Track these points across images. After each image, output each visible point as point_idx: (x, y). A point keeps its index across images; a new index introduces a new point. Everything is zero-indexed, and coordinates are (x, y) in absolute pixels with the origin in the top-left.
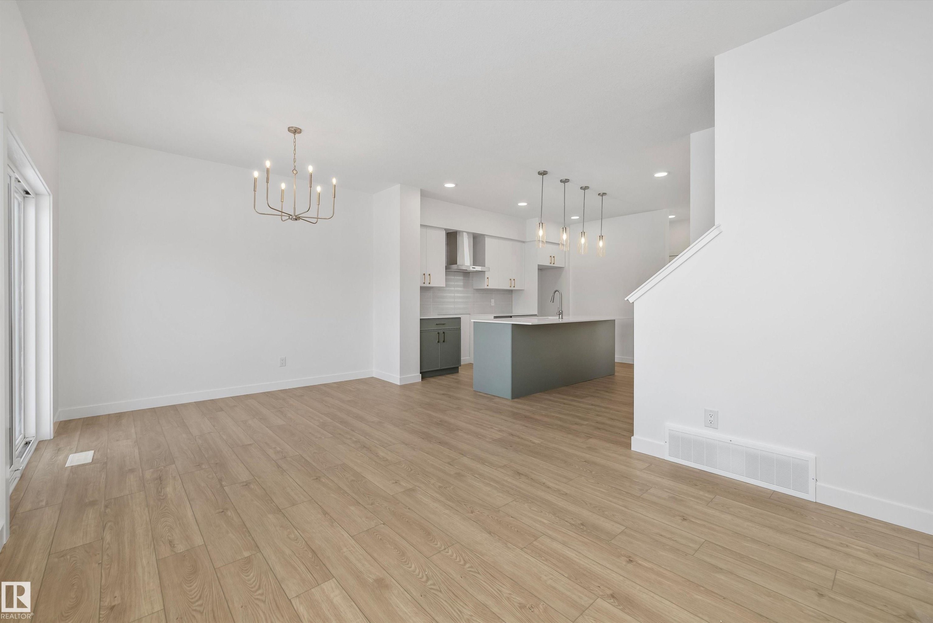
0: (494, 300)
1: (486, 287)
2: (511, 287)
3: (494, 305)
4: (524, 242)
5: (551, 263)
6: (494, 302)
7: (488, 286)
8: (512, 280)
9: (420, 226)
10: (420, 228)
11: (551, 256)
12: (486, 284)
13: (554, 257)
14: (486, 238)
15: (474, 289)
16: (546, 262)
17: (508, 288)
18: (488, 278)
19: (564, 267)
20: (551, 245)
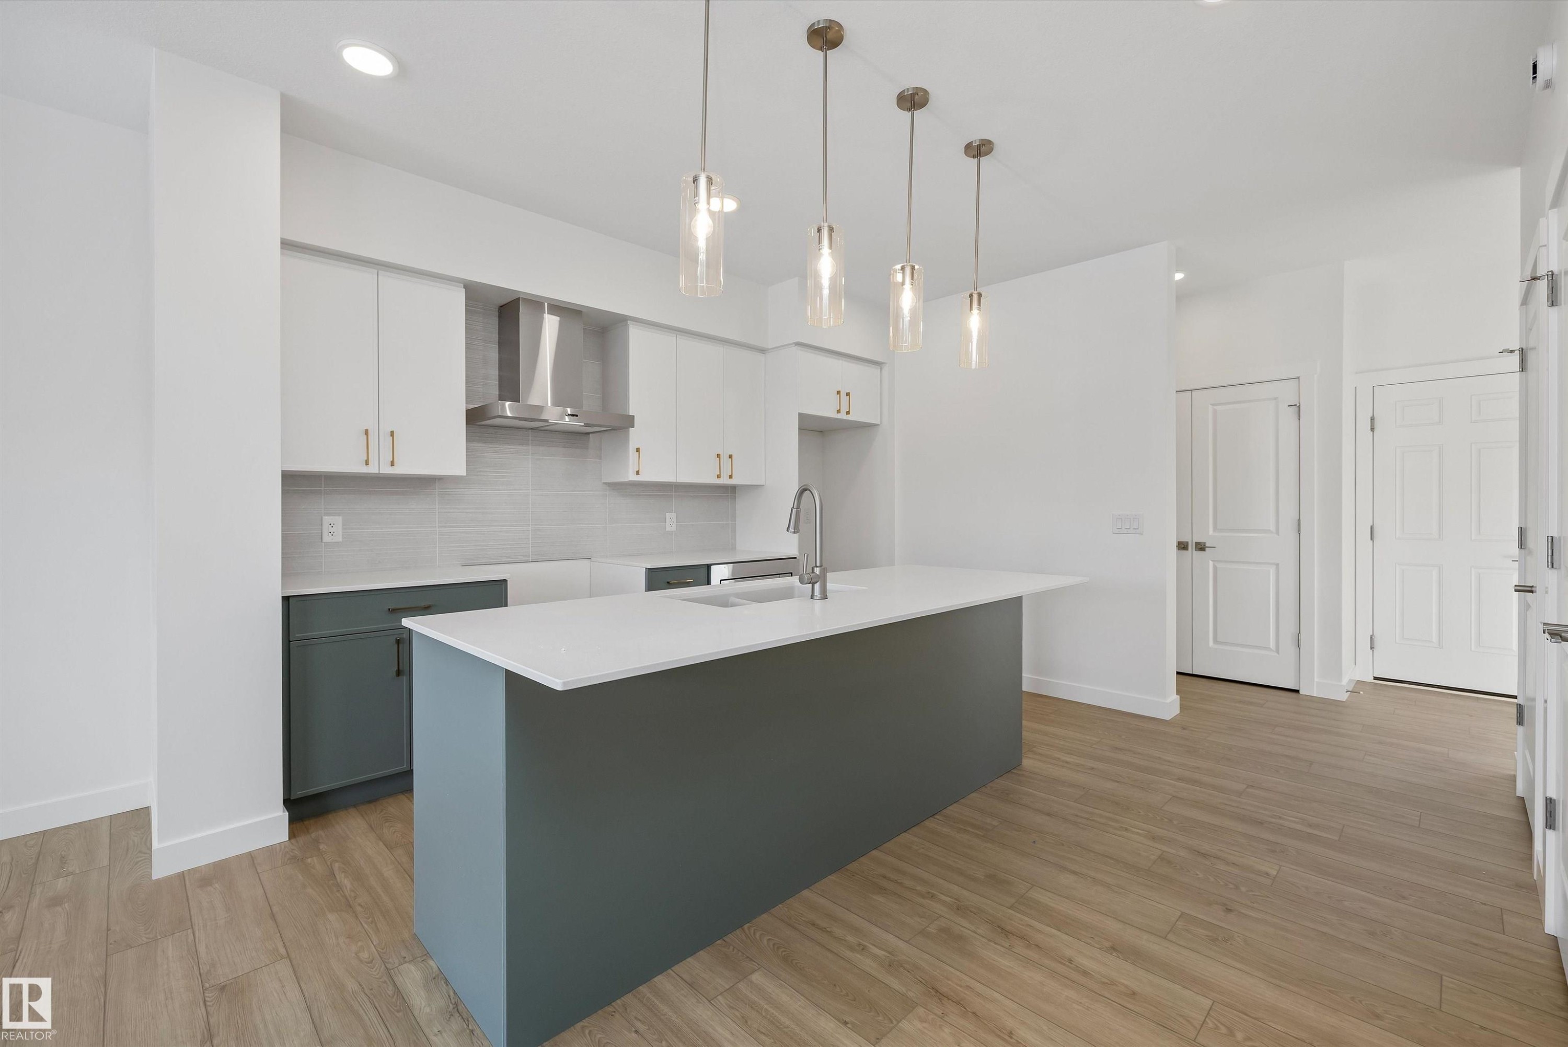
0: (674, 515)
1: (632, 477)
2: (719, 476)
3: (674, 528)
4: (763, 351)
5: (839, 411)
6: (674, 520)
7: (638, 473)
8: (724, 458)
9: (282, 248)
10: (282, 254)
11: (839, 393)
12: (632, 468)
13: (848, 394)
14: (631, 329)
15: (604, 483)
16: (826, 409)
17: (713, 480)
18: (638, 450)
19: (878, 422)
20: (841, 361)
